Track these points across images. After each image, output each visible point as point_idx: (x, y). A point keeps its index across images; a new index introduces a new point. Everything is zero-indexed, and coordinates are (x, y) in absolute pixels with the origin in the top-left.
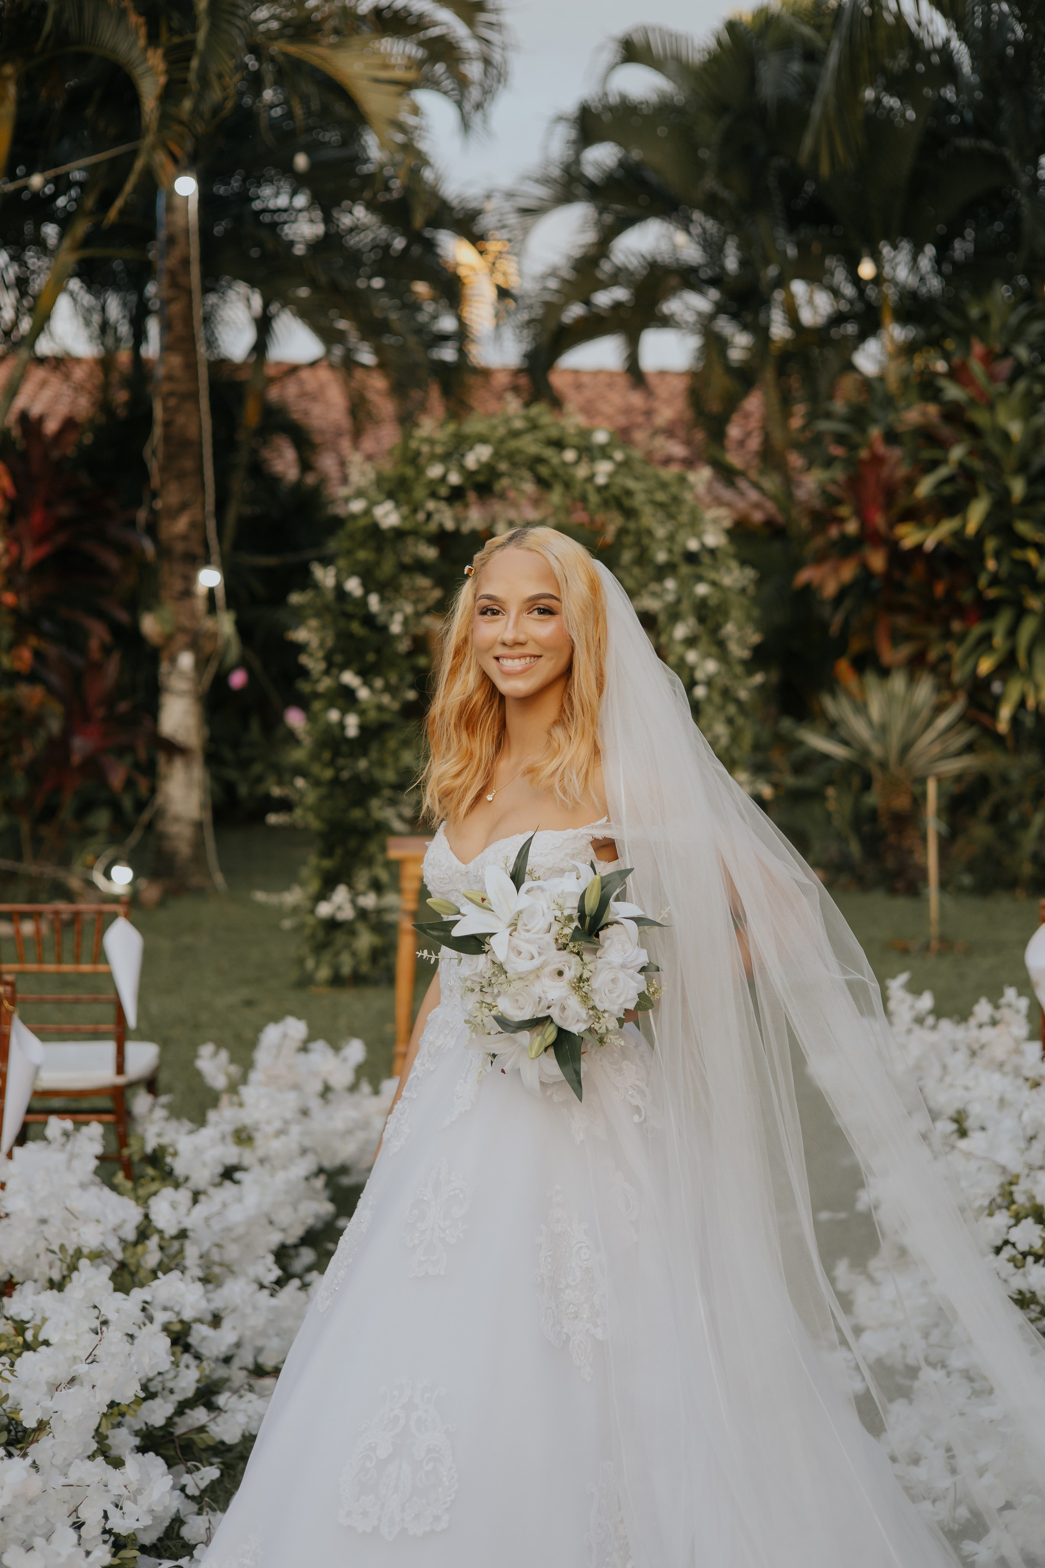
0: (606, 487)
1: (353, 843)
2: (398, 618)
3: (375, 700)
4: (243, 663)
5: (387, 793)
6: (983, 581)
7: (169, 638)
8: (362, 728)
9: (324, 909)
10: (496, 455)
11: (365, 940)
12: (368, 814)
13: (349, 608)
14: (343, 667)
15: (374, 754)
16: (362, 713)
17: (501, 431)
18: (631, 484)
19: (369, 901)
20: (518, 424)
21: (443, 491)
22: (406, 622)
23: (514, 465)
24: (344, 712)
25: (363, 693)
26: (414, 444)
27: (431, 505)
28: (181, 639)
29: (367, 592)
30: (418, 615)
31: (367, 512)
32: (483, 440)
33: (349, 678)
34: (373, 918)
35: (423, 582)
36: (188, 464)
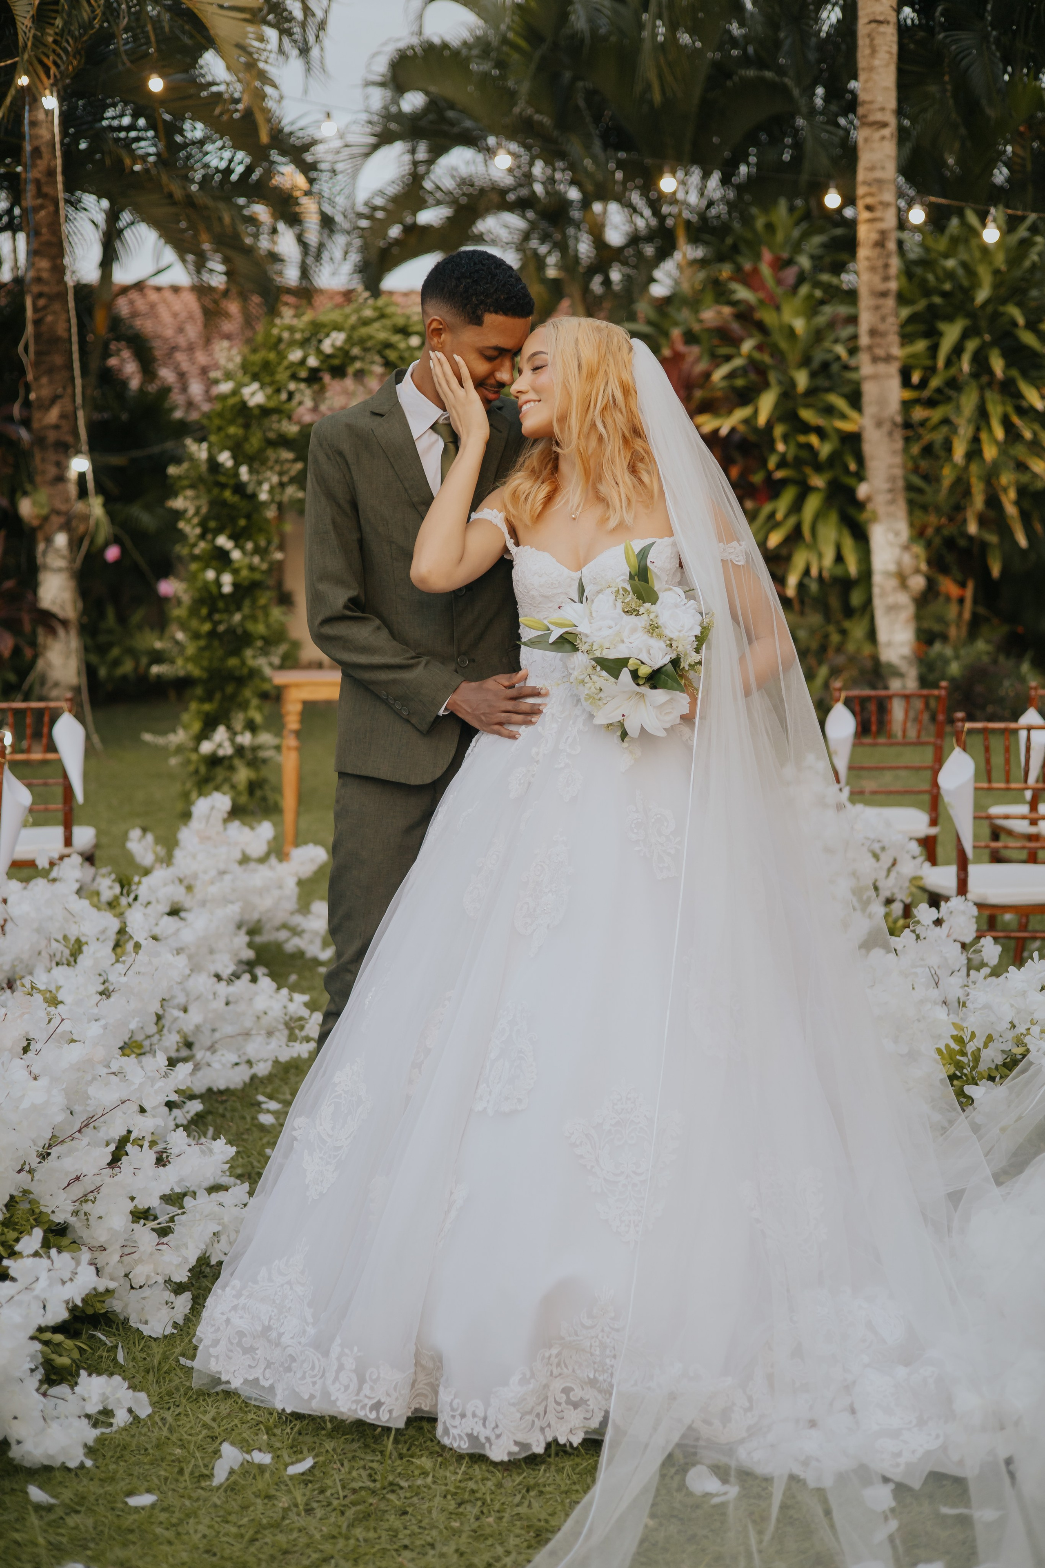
1: (230, 689)
2: (266, 487)
3: (247, 561)
4: (116, 540)
5: (259, 643)
6: (772, 462)
7: (45, 519)
8: (235, 585)
9: (206, 747)
10: (349, 339)
11: (243, 775)
12: (243, 663)
13: (222, 479)
14: (218, 532)
15: (246, 610)
16: (235, 572)
17: (353, 319)
19: (245, 739)
20: (368, 313)
21: (303, 374)
22: (271, 491)
23: (366, 350)
24: (219, 573)
25: (236, 555)
26: (275, 331)
27: (292, 386)
28: (56, 520)
29: (237, 465)
30: (282, 485)
31: (235, 392)
32: (338, 328)
33: (222, 541)
34: (249, 755)
35: (287, 455)
36: (58, 360)
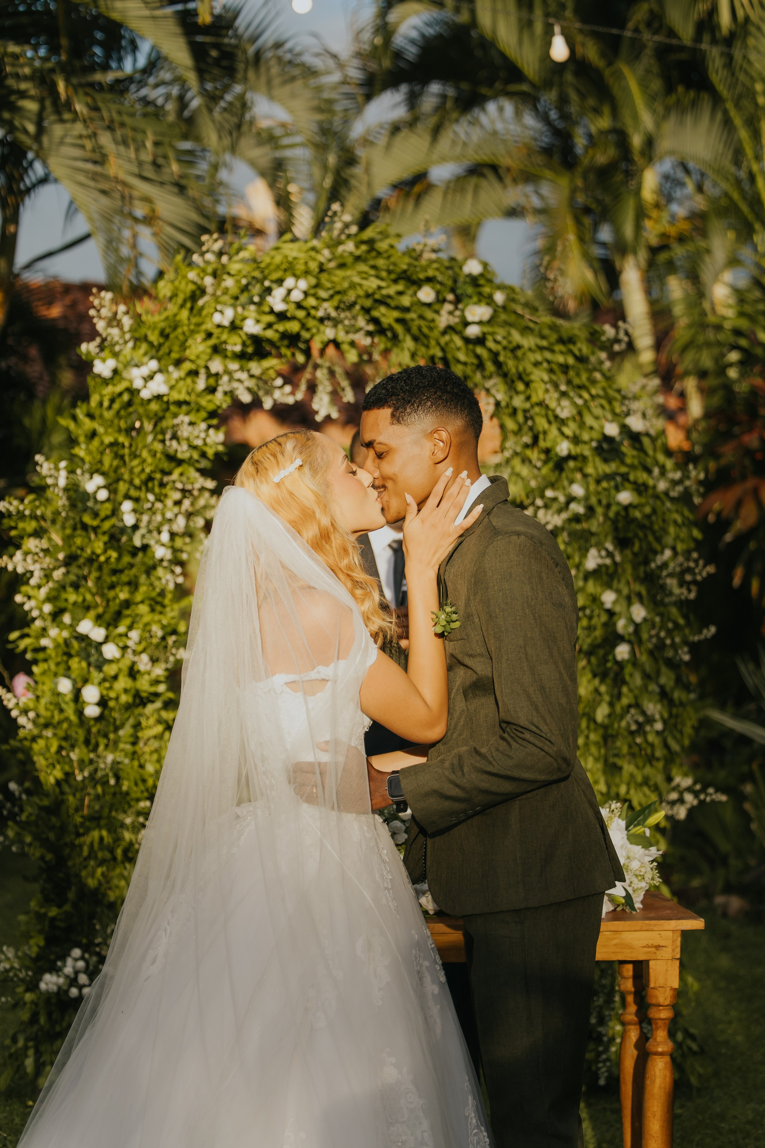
0: (481, 341)
3: (127, 661)
14: (80, 610)
16: (107, 680)
18: (516, 337)
21: (236, 346)
23: (343, 307)
24: (80, 682)
31: (120, 375)
32: (296, 272)
33: (88, 627)
